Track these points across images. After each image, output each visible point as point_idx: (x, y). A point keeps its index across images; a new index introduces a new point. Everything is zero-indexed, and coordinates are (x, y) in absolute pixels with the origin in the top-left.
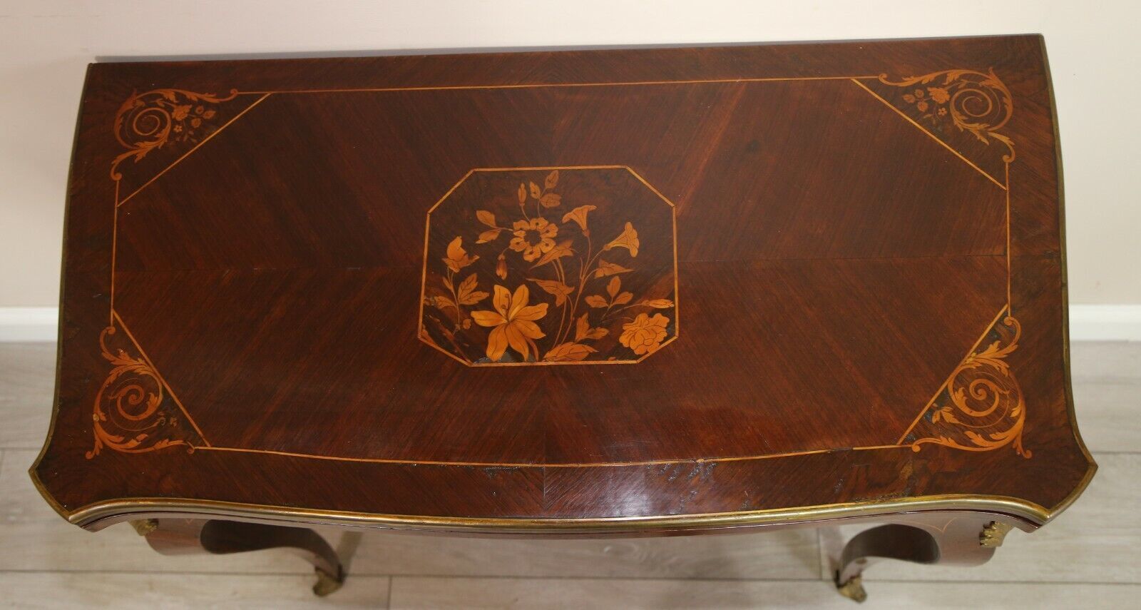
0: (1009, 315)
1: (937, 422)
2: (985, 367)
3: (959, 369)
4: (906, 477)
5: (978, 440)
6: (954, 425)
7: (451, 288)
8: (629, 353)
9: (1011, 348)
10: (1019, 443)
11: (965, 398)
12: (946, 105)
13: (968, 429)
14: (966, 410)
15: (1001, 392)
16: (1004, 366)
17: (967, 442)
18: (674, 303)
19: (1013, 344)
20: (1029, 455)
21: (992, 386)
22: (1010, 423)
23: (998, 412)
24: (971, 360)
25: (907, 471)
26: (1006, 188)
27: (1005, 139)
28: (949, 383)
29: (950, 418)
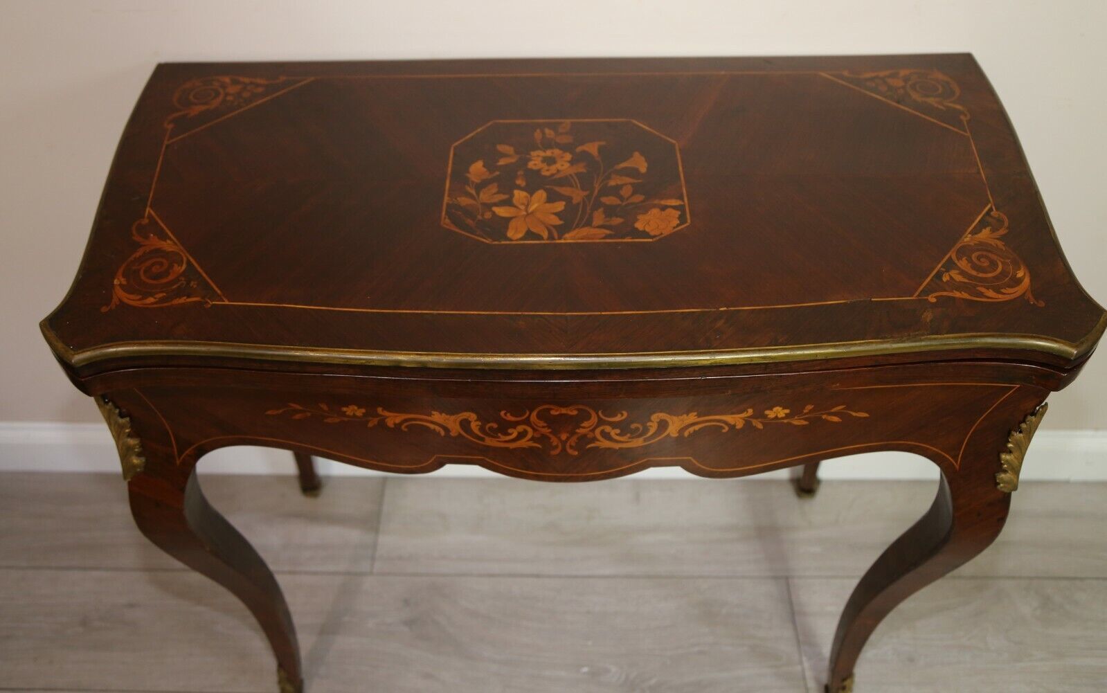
0: (994, 209)
1: (948, 281)
2: (981, 244)
3: (958, 245)
4: (928, 320)
5: (991, 293)
6: (964, 282)
7: (473, 192)
8: (645, 234)
9: (1002, 232)
10: (1029, 295)
11: (970, 265)
12: (904, 87)
13: (978, 286)
14: (974, 273)
15: (1002, 260)
16: (1000, 244)
17: (981, 295)
18: (683, 201)
19: (1003, 229)
20: (1042, 304)
21: (994, 257)
22: (1018, 282)
23: (1004, 274)
24: (967, 239)
25: (928, 316)
26: (968, 134)
27: (958, 107)
28: (952, 254)
29: (958, 278)
